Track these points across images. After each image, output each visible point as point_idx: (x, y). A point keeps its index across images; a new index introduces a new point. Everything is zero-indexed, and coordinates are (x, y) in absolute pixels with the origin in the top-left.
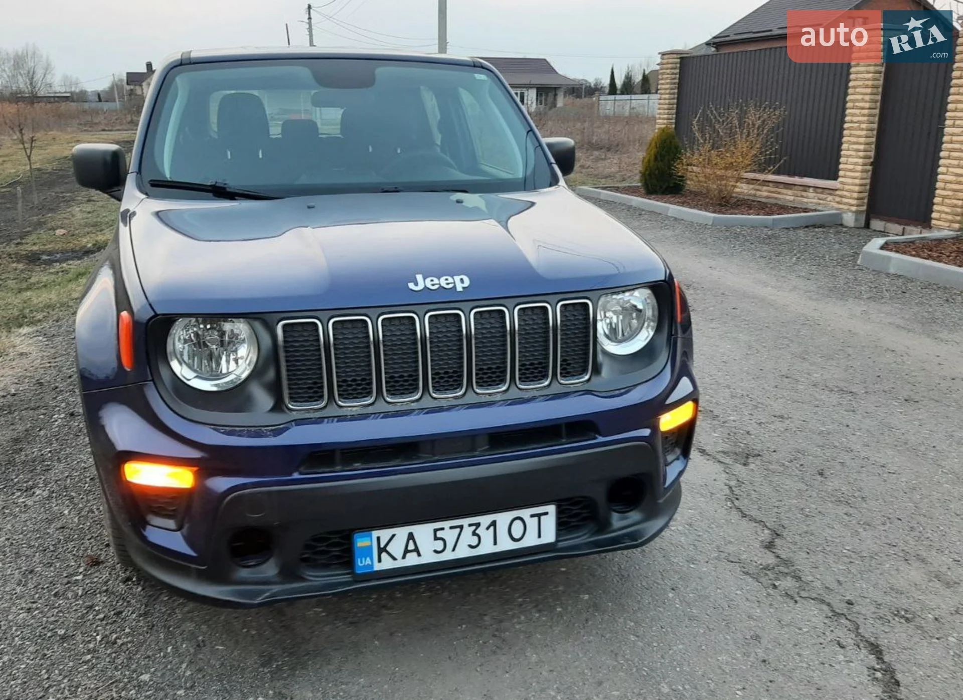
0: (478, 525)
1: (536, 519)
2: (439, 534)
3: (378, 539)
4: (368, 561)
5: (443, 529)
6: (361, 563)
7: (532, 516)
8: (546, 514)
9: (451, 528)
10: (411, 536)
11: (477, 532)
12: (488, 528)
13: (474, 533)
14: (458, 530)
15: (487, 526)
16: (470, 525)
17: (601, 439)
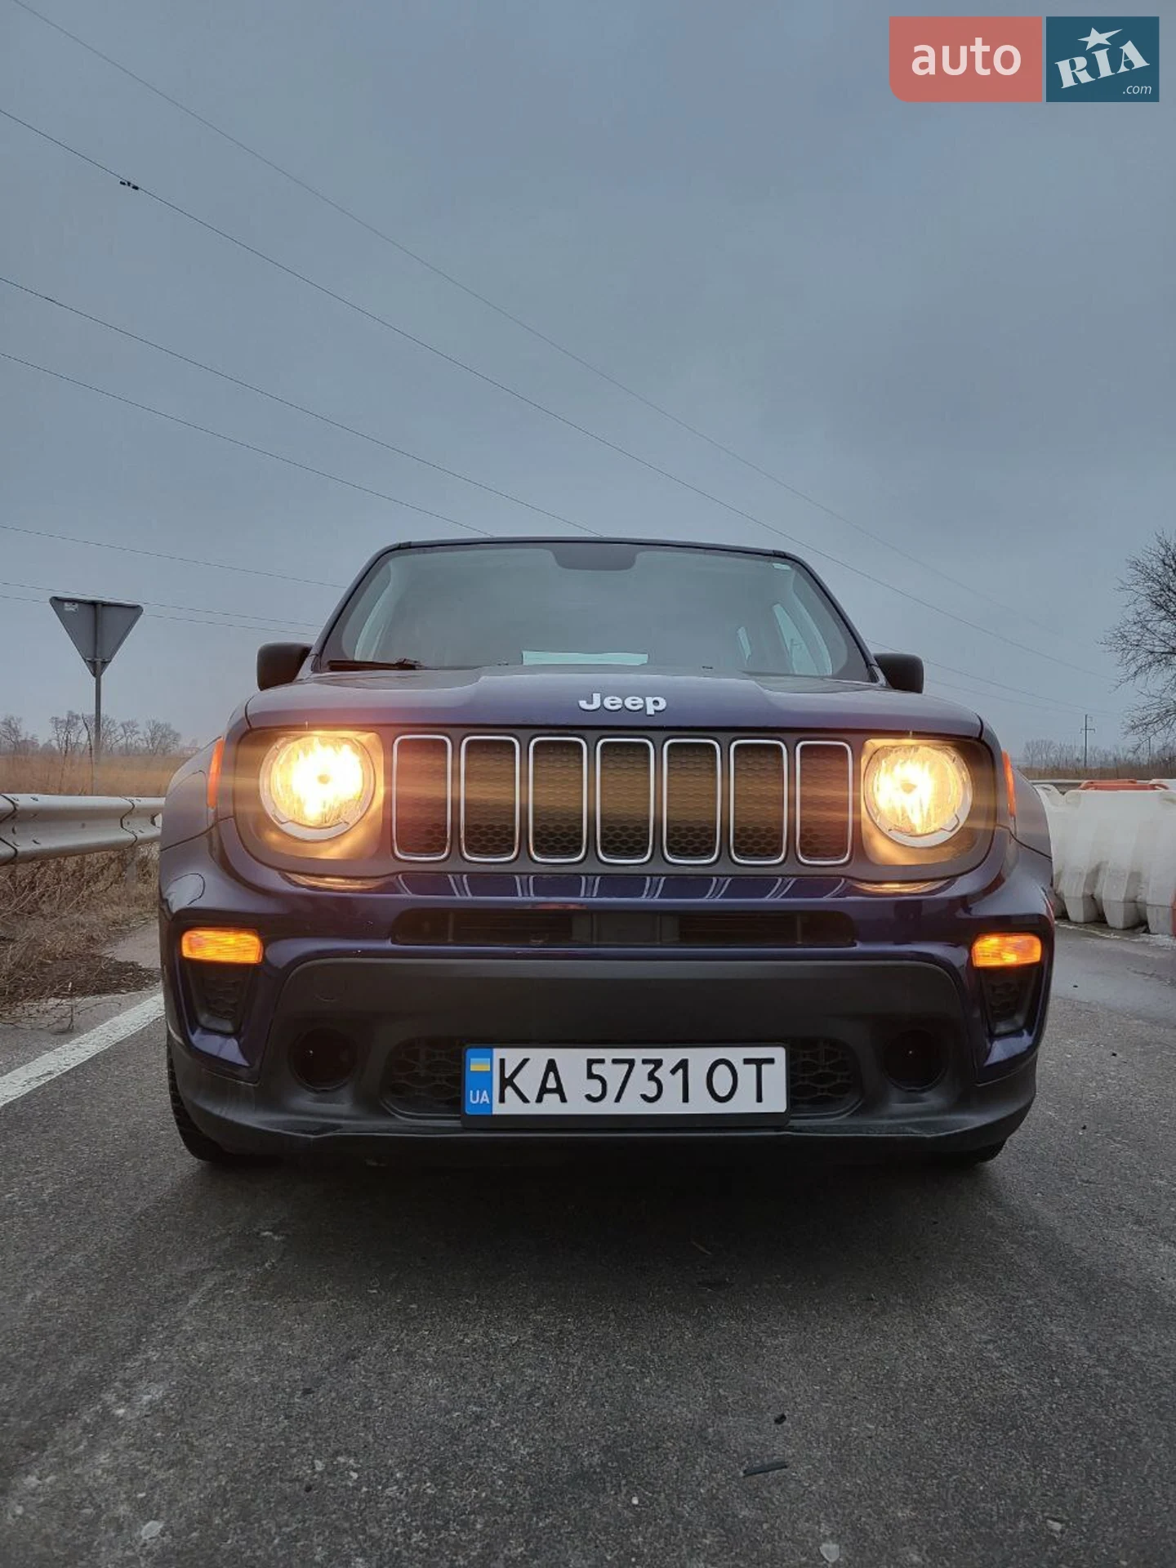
0: (658, 1063)
1: (753, 1067)
2: (596, 1069)
3: (502, 1061)
4: (485, 1098)
5: (602, 1061)
6: (475, 1099)
7: (747, 1061)
8: (771, 1061)
9: (615, 1061)
10: (551, 1066)
11: (657, 1074)
12: (673, 1072)
13: (651, 1076)
14: (626, 1067)
15: (672, 1067)
16: (645, 1062)
17: (859, 947)
